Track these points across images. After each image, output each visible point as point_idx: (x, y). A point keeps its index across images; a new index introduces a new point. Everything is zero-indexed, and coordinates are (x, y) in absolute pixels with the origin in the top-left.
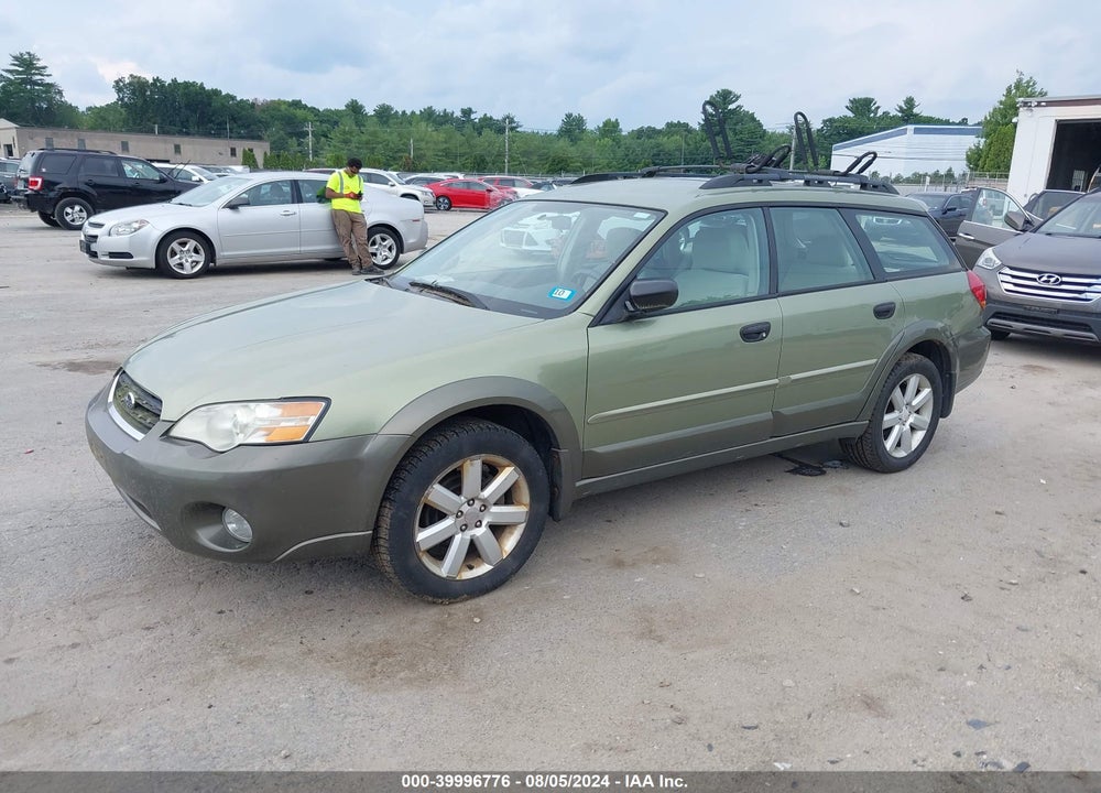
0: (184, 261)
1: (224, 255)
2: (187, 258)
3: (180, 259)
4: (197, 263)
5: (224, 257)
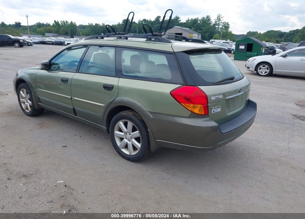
0: (263, 71)
1: (276, 71)
2: (264, 70)
3: (262, 70)
4: (267, 72)
5: (276, 72)
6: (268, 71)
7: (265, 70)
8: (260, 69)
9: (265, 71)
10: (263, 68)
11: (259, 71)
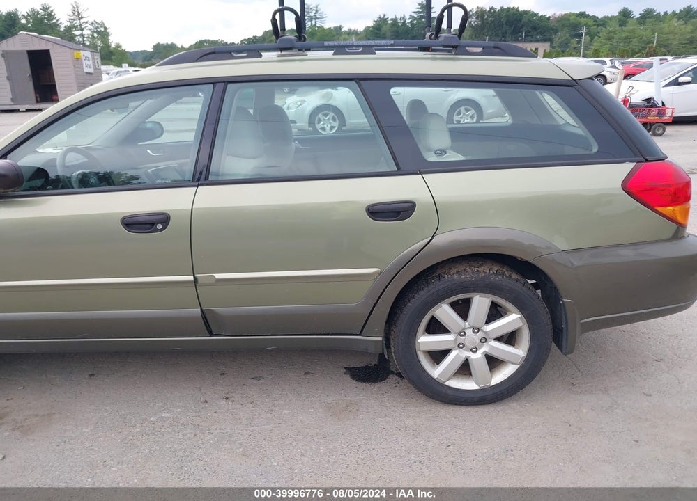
6: (336, 124)
7: (330, 123)
8: (320, 121)
9: (329, 125)
10: (324, 120)
11: (319, 126)
